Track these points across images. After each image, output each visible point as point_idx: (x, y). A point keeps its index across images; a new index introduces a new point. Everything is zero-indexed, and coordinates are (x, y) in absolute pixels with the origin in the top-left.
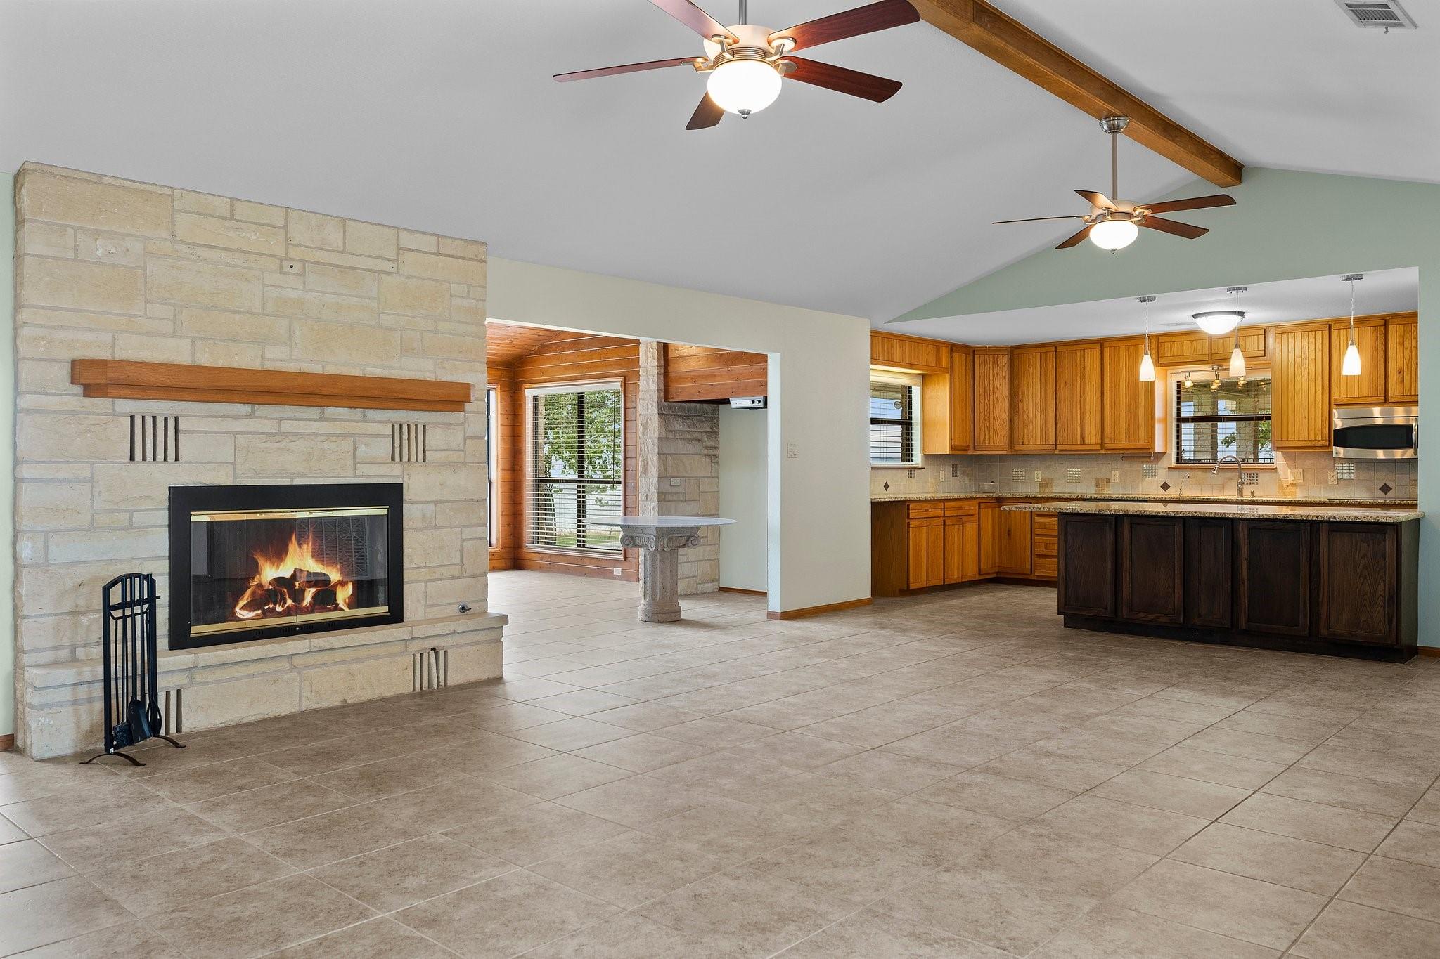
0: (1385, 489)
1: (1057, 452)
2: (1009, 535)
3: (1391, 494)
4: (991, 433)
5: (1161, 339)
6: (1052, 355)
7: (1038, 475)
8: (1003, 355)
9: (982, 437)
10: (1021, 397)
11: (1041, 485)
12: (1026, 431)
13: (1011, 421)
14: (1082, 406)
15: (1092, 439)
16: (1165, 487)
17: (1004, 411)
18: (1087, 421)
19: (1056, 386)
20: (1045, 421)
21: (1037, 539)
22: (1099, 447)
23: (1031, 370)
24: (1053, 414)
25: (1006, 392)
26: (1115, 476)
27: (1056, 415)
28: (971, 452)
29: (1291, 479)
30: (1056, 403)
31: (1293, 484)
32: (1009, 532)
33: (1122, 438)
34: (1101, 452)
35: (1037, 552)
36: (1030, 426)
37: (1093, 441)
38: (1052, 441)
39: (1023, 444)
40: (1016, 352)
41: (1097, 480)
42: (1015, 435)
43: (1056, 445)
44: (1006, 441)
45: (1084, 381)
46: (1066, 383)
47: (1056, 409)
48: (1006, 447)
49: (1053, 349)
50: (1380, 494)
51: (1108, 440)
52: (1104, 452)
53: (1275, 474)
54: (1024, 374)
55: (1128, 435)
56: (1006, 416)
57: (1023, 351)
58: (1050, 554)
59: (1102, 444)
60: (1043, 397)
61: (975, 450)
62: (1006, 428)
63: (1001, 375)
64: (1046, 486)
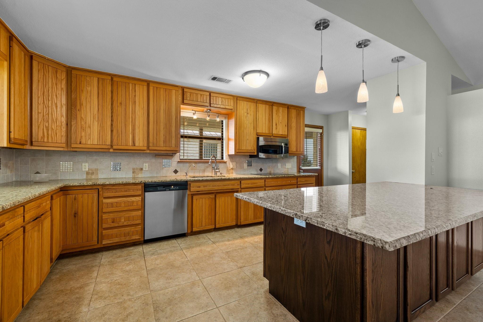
0: (261, 170)
1: (111, 150)
2: (75, 216)
3: (263, 172)
4: (50, 132)
5: (185, 90)
6: (109, 82)
7: (86, 167)
8: (62, 71)
9: (41, 134)
10: (78, 107)
11: (88, 173)
12: (83, 134)
13: (68, 125)
14: (133, 121)
15: (140, 143)
16: (176, 172)
17: (62, 116)
18: (137, 131)
19: (112, 104)
20: (102, 128)
21: (105, 216)
22: (145, 148)
23: (89, 89)
24: (109, 123)
25: (64, 101)
26: (146, 166)
27: (112, 125)
28: (28, 147)
29: (231, 166)
30: (112, 116)
31: (232, 169)
32: (75, 215)
33: (162, 144)
34: (146, 152)
35: (105, 226)
36: (88, 130)
37: (141, 144)
38: (109, 142)
39: (80, 143)
40: (74, 72)
41: (133, 169)
42: (73, 137)
43: (112, 146)
44: (64, 140)
45: (135, 104)
46: (121, 104)
47: (112, 121)
48: (64, 145)
49: (110, 78)
50: (259, 172)
51: (152, 144)
52: (148, 152)
53: (226, 164)
54: (82, 91)
55: (165, 142)
56: (64, 120)
57: (81, 73)
58: (117, 225)
59: (148, 147)
60: (100, 110)
61: (32, 144)
62: (64, 129)
63: (60, 86)
64: (92, 174)
